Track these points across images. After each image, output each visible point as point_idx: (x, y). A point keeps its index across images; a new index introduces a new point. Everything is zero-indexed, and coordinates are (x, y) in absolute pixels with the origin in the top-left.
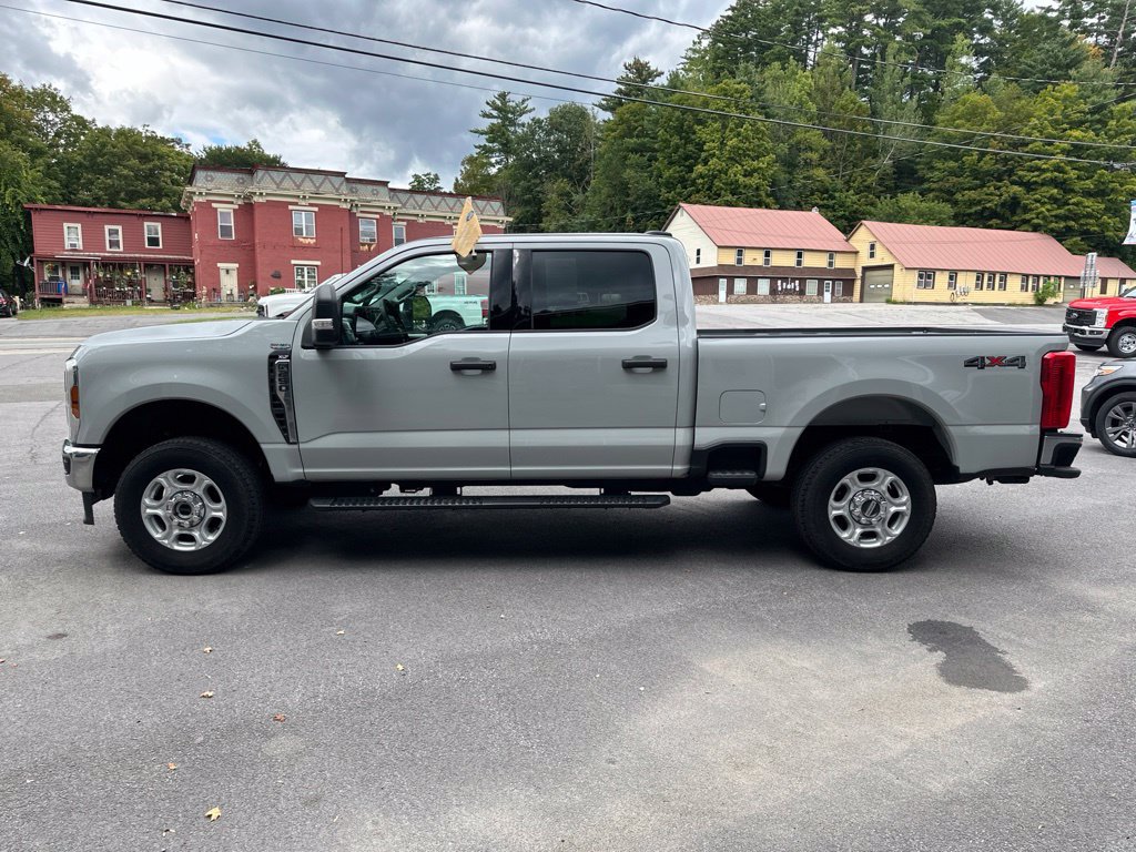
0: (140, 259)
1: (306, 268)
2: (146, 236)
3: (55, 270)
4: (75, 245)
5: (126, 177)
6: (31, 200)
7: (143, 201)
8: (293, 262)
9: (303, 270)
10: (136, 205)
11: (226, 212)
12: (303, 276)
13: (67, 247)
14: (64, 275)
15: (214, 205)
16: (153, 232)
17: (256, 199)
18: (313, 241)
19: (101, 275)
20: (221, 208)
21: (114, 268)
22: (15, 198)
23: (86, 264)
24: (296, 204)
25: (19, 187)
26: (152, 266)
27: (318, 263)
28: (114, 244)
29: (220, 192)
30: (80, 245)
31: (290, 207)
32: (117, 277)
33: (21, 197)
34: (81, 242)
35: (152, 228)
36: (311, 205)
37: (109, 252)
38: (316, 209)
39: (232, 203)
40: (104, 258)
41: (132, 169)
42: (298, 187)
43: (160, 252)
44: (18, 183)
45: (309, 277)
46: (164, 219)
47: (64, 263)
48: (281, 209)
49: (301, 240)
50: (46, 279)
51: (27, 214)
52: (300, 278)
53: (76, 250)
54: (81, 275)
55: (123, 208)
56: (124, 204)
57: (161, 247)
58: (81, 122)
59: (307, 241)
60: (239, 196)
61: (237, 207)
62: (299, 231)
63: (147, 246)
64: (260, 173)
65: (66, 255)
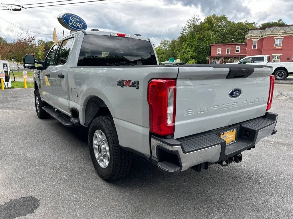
0: (233, 56)
1: (277, 56)
2: (236, 50)
3: (214, 59)
4: (219, 53)
5: (237, 35)
6: (212, 43)
7: (239, 41)
8: (273, 54)
9: (276, 57)
10: (238, 42)
11: (255, 41)
12: (275, 58)
13: (218, 54)
14: (216, 61)
15: (252, 40)
16: (238, 48)
17: (264, 37)
18: (280, 48)
19: (223, 60)
20: (254, 40)
21: (227, 58)
22: (209, 43)
23: (221, 57)
24: (277, 37)
25: (210, 40)
26: (236, 57)
27: (281, 54)
28: (228, 52)
29: (255, 36)
30: (220, 53)
31: (275, 38)
32: (227, 60)
33: (210, 42)
34: (221, 52)
35: (238, 47)
36: (282, 36)
37: (227, 54)
38: (283, 37)
39: (258, 38)
40: (225, 56)
41: (238, 33)
42: (278, 31)
43: (239, 54)
44: (210, 39)
45: (277, 59)
46: (242, 45)
47: (216, 58)
48: (272, 39)
49: (277, 47)
50: (212, 61)
51: (211, 47)
52: (274, 59)
53: (219, 54)
54: (220, 61)
55: (234, 43)
56: (235, 42)
57: (239, 52)
58: (230, 22)
59: (279, 48)
60: (260, 36)
61: (259, 39)
62: (276, 45)
63: (236, 52)
64: (267, 29)
65: (217, 56)
